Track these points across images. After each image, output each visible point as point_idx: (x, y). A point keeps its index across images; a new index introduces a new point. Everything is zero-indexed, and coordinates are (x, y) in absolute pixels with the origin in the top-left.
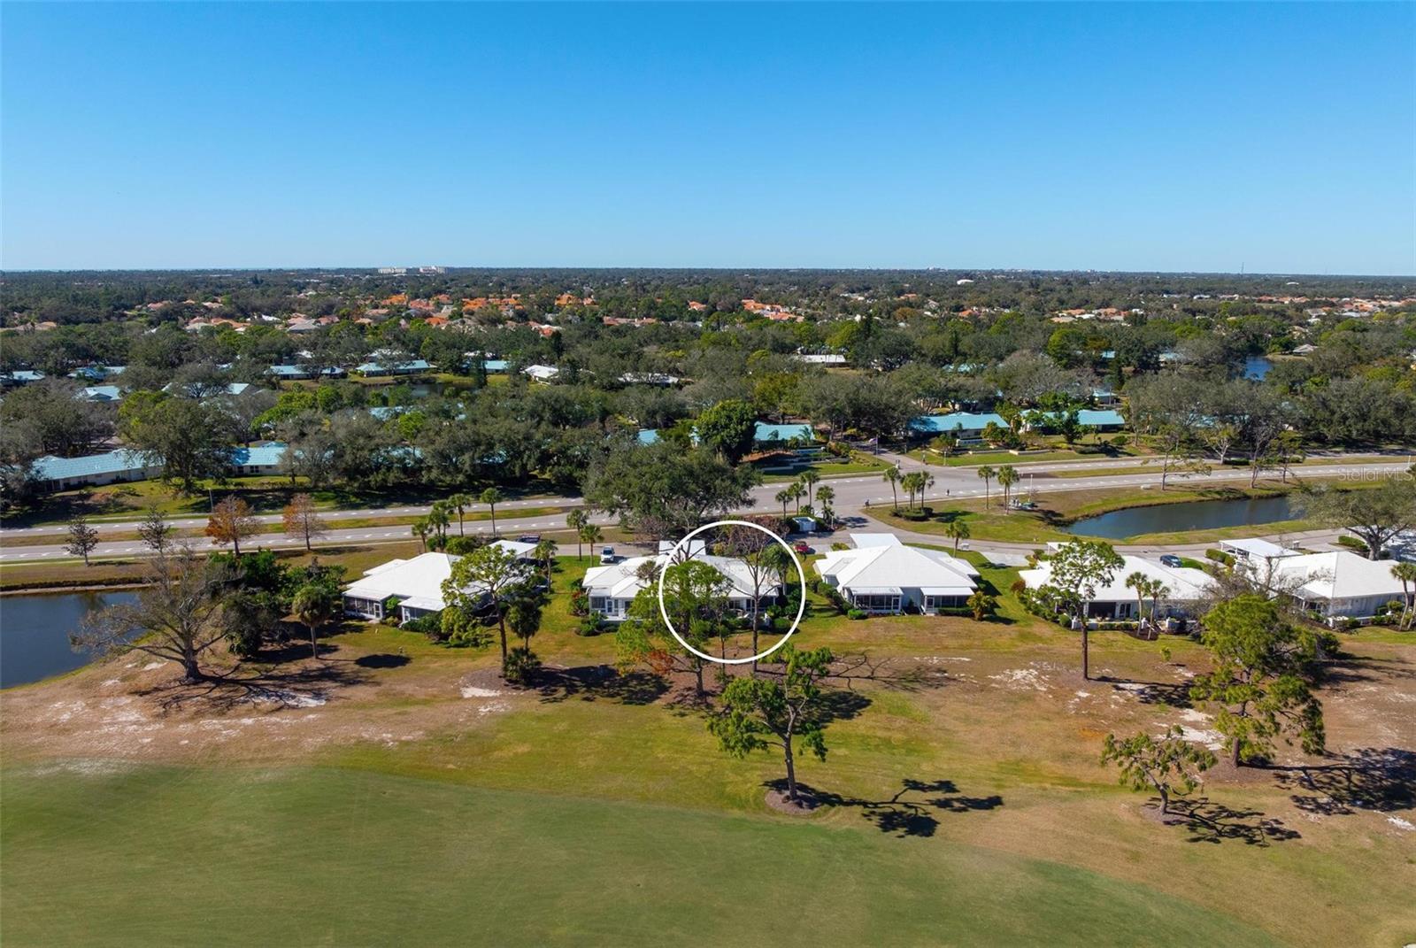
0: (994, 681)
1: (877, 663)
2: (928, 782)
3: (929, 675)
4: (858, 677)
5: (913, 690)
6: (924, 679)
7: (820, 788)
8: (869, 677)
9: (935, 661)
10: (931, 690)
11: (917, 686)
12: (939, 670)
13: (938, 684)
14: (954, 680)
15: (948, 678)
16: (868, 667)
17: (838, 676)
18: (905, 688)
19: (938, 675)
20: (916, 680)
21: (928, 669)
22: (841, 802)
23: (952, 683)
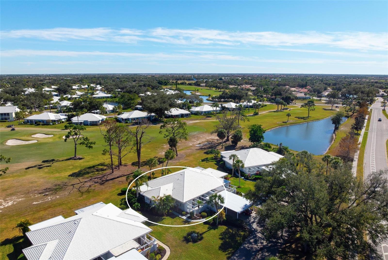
0: (22, 198)
1: (74, 190)
2: (45, 168)
3: (51, 192)
4: (78, 184)
5: (56, 185)
6: (52, 191)
7: (71, 160)
8: (74, 185)
9: (49, 198)
10: (48, 187)
11: (55, 188)
12: (47, 195)
13: (46, 190)
14: (40, 193)
15: (43, 193)
16: (76, 187)
17: (85, 182)
18: (59, 185)
19: (47, 193)
20: (56, 189)
21: (52, 194)
22: (65, 160)
23: (41, 192)
